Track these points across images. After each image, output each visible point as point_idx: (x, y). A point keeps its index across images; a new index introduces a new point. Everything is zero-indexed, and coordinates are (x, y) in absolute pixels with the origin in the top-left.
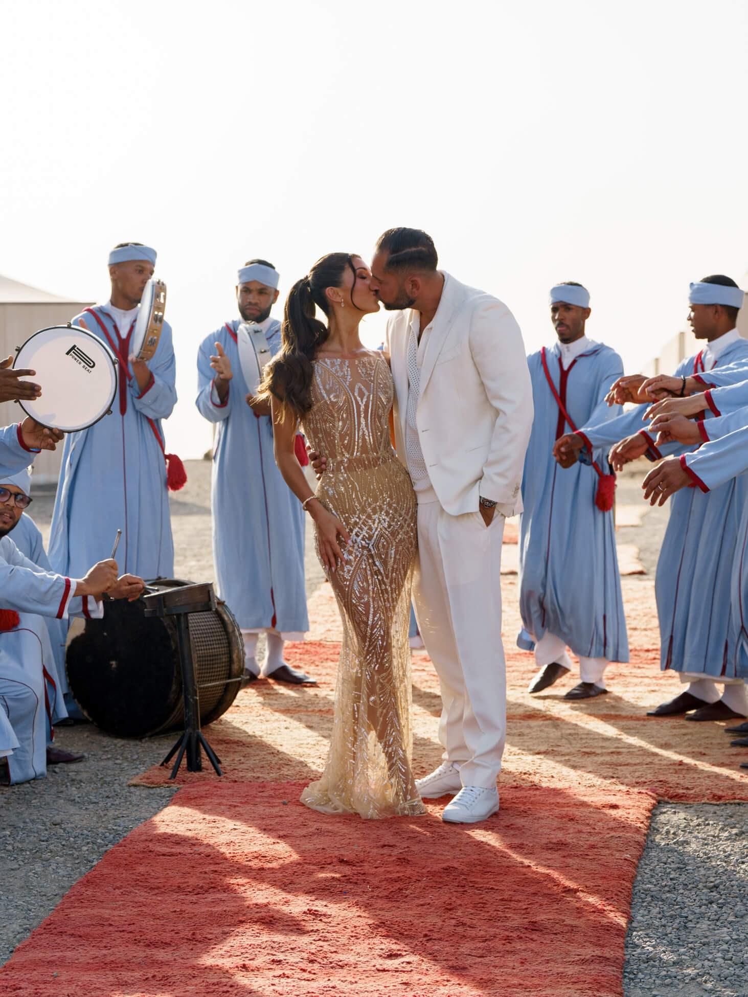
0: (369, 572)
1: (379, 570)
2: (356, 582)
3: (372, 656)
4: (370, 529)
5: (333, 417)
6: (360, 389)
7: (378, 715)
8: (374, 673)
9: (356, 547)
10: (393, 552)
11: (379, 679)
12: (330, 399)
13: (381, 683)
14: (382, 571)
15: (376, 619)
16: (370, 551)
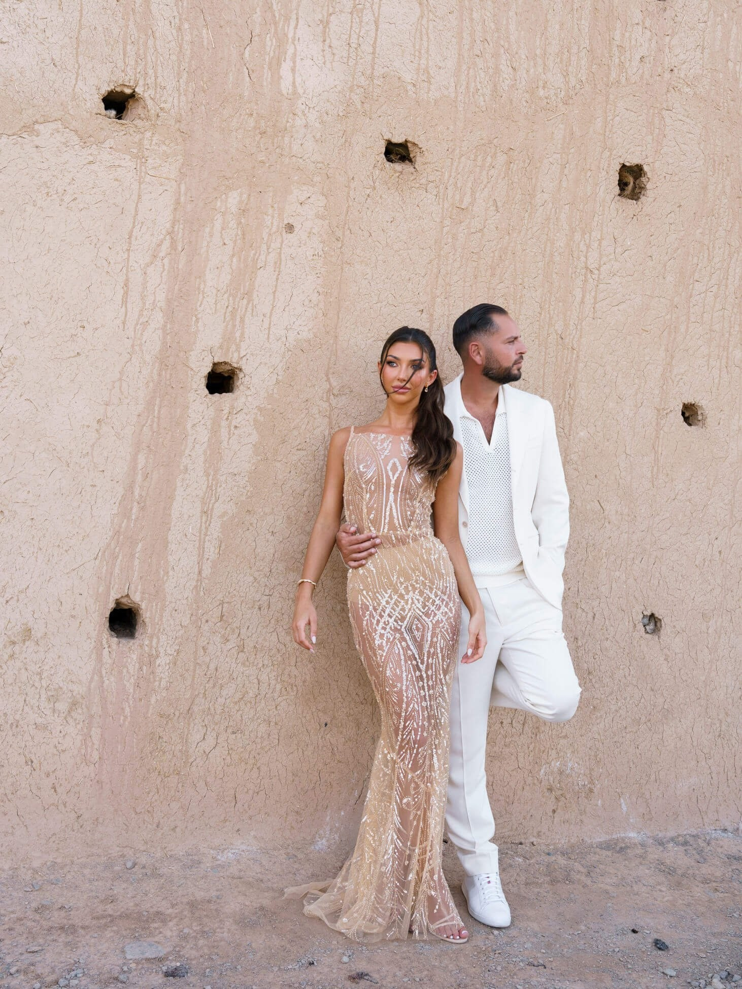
0: (402, 657)
1: (413, 655)
2: (388, 668)
3: (406, 751)
4: (403, 609)
5: (362, 488)
6: (394, 464)
7: (411, 817)
8: (409, 771)
9: (388, 630)
10: (429, 634)
11: (413, 777)
12: (359, 469)
13: (416, 783)
14: (417, 656)
15: (410, 709)
16: (402, 633)
